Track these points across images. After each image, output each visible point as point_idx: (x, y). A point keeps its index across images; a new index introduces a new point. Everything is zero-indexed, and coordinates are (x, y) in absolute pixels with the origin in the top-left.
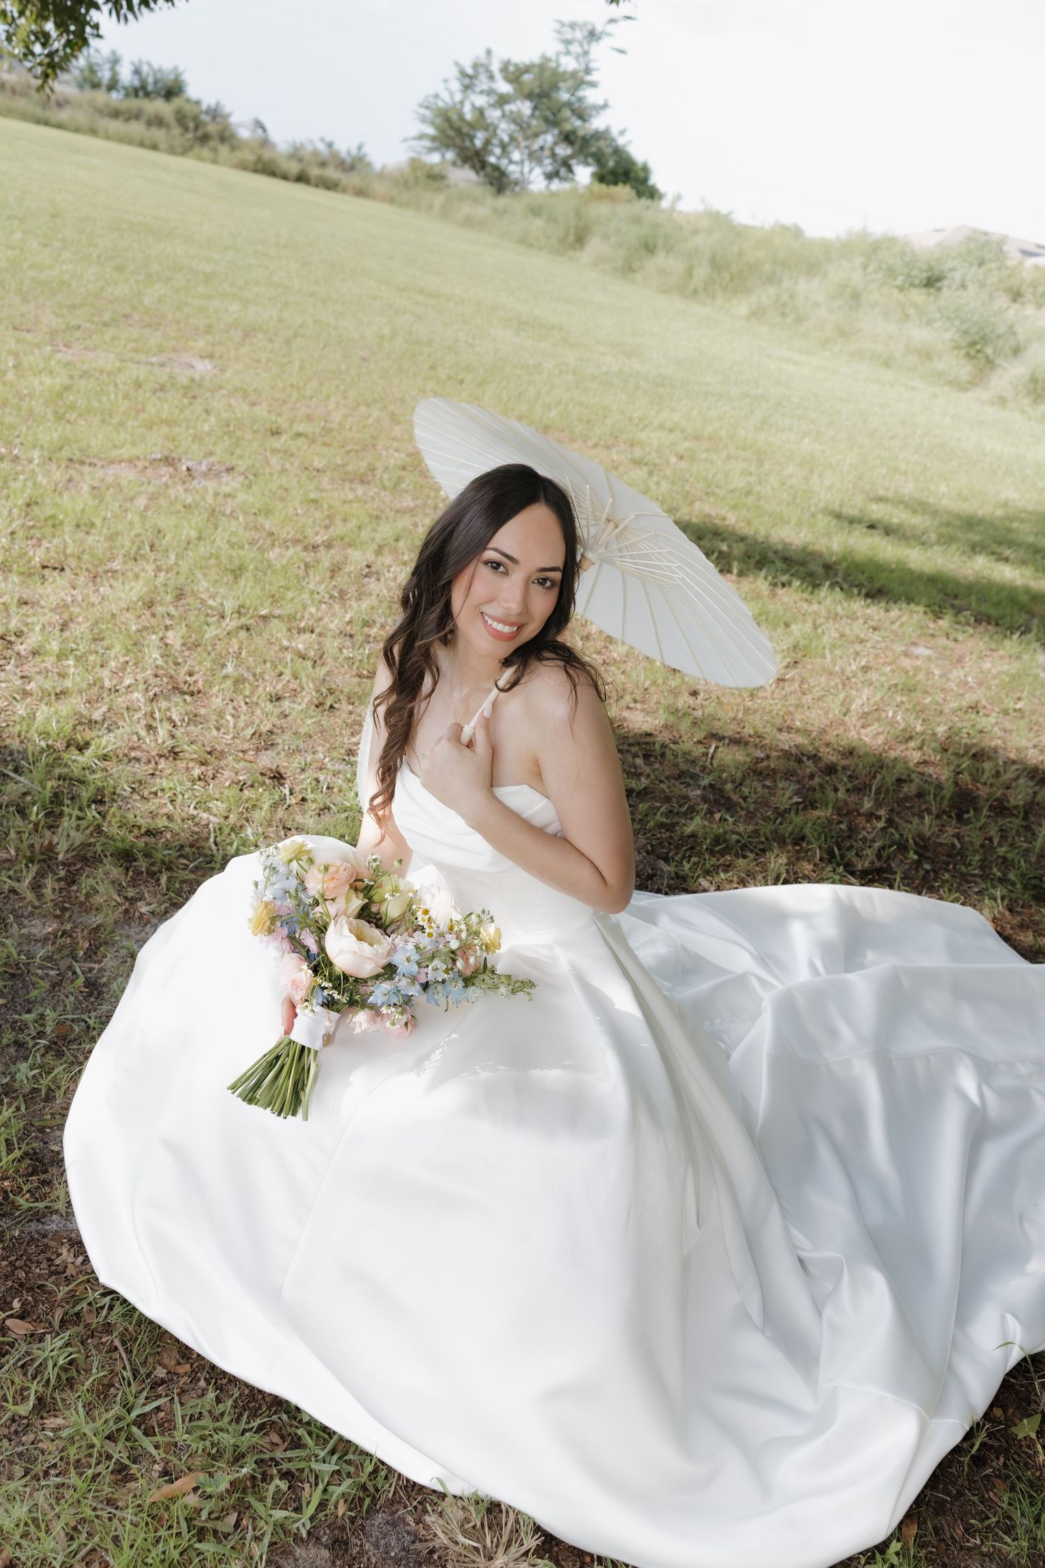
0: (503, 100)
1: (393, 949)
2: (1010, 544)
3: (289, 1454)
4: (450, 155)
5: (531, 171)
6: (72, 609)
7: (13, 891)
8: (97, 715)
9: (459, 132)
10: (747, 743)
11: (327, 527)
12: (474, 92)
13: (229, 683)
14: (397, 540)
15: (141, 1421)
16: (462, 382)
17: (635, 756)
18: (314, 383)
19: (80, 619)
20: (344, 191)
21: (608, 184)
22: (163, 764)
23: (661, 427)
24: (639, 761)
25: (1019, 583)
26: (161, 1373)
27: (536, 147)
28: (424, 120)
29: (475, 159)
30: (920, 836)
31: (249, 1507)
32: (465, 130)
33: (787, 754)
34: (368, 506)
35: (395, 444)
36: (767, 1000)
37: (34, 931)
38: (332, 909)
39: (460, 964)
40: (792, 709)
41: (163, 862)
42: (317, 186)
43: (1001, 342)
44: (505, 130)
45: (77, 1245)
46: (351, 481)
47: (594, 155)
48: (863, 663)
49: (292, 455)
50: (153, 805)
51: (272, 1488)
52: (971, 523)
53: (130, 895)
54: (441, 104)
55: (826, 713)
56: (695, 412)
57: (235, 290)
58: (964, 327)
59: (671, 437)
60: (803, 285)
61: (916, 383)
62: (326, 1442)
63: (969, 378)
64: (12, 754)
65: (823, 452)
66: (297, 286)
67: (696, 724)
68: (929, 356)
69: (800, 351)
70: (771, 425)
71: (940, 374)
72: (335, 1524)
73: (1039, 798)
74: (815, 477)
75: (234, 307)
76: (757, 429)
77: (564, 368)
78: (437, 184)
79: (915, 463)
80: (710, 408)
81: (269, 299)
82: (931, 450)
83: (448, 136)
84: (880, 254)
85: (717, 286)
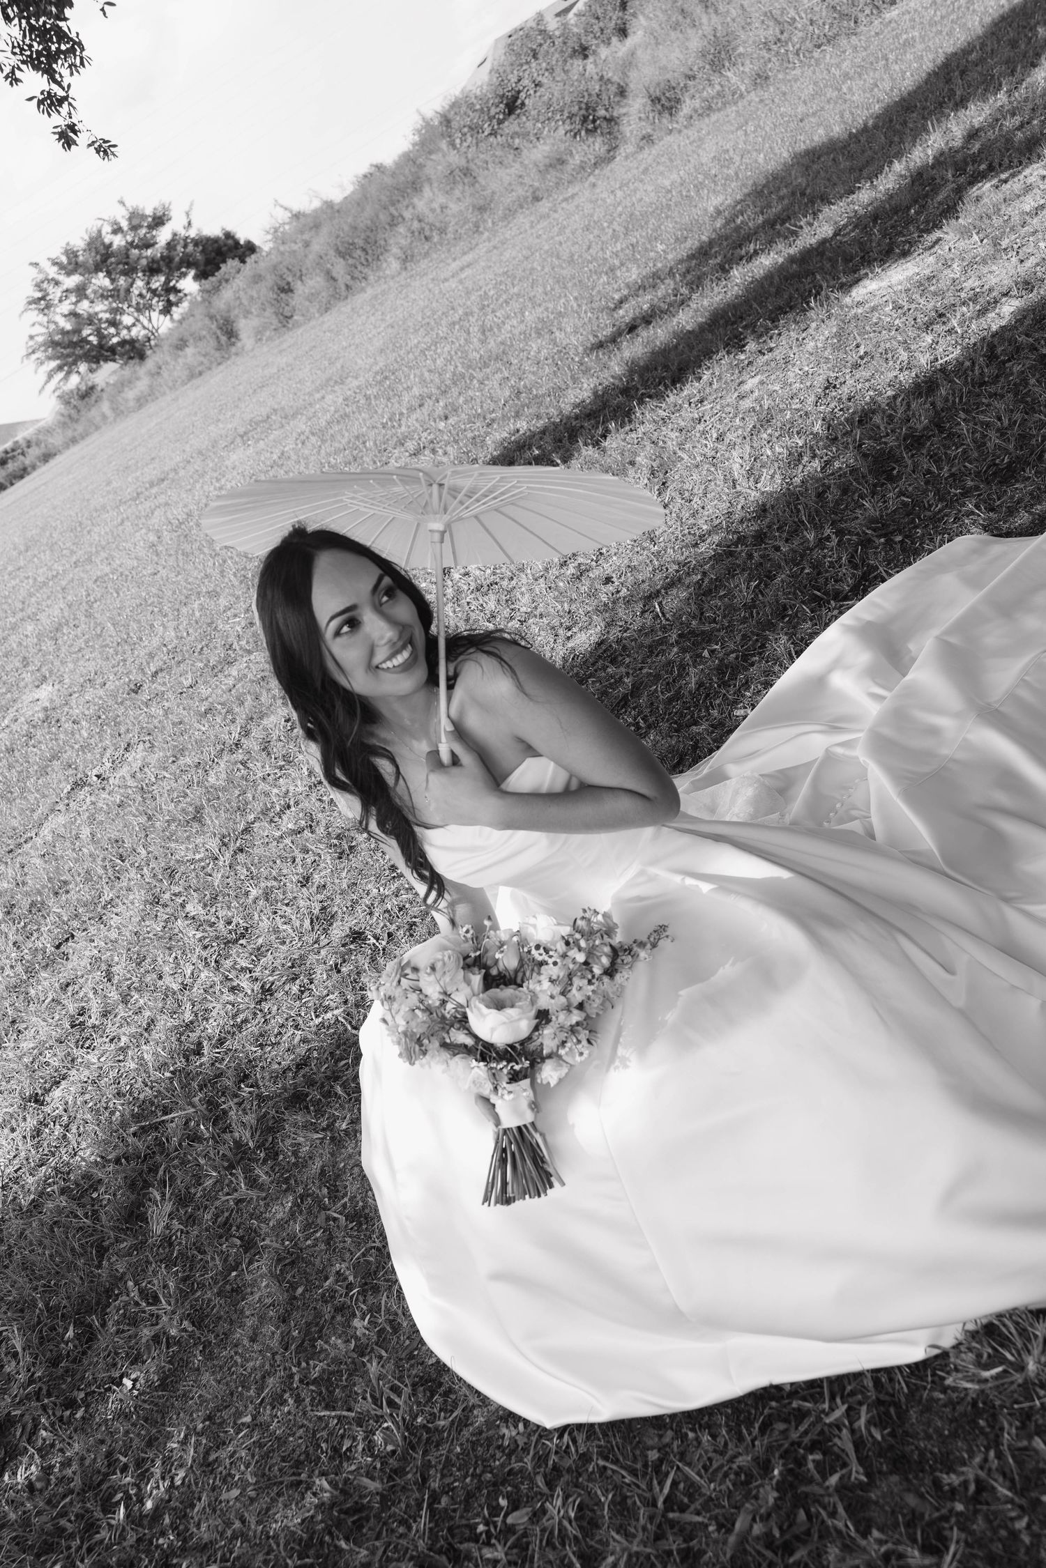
0: (80, 291)
1: (533, 996)
2: (748, 238)
3: (802, 1429)
4: (83, 367)
5: (150, 320)
6: (104, 957)
7: (239, 1202)
8: (188, 1017)
9: (72, 345)
10: (680, 579)
11: (233, 721)
12: (55, 306)
13: (262, 903)
15: (670, 1504)
17: (604, 668)
18: (134, 626)
19: (116, 960)
20: (34, 467)
21: (213, 275)
22: (266, 1006)
23: (411, 409)
24: (611, 669)
26: (653, 1455)
27: (136, 299)
28: (40, 363)
29: (102, 353)
30: (873, 520)
31: (807, 1495)
32: (75, 339)
33: (717, 558)
36: (860, 754)
37: (279, 1216)
38: (460, 998)
40: (692, 521)
41: (328, 1078)
42: (12, 484)
43: (604, 96)
44: (101, 309)
45: (510, 1417)
46: (222, 671)
47: (182, 264)
48: (715, 435)
49: (163, 693)
50: (285, 1043)
51: (811, 1466)
52: (703, 253)
53: (325, 1124)
54: (40, 339)
55: (721, 500)
56: (426, 374)
57: (20, 615)
58: (566, 114)
59: (425, 410)
60: (421, 204)
61: (571, 191)
62: (822, 1394)
63: (606, 147)
64: (152, 1103)
65: (547, 309)
66: (60, 569)
67: (628, 602)
68: (562, 162)
69: (464, 254)
70: (491, 329)
71: (582, 167)
72: (883, 1450)
73: (939, 405)
74: (557, 334)
75: (30, 628)
76: (483, 342)
77: (303, 437)
78: (93, 398)
79: (622, 250)
80: (434, 361)
81: (48, 598)
82: (627, 229)
83: (68, 356)
84: (455, 124)
85: (360, 268)
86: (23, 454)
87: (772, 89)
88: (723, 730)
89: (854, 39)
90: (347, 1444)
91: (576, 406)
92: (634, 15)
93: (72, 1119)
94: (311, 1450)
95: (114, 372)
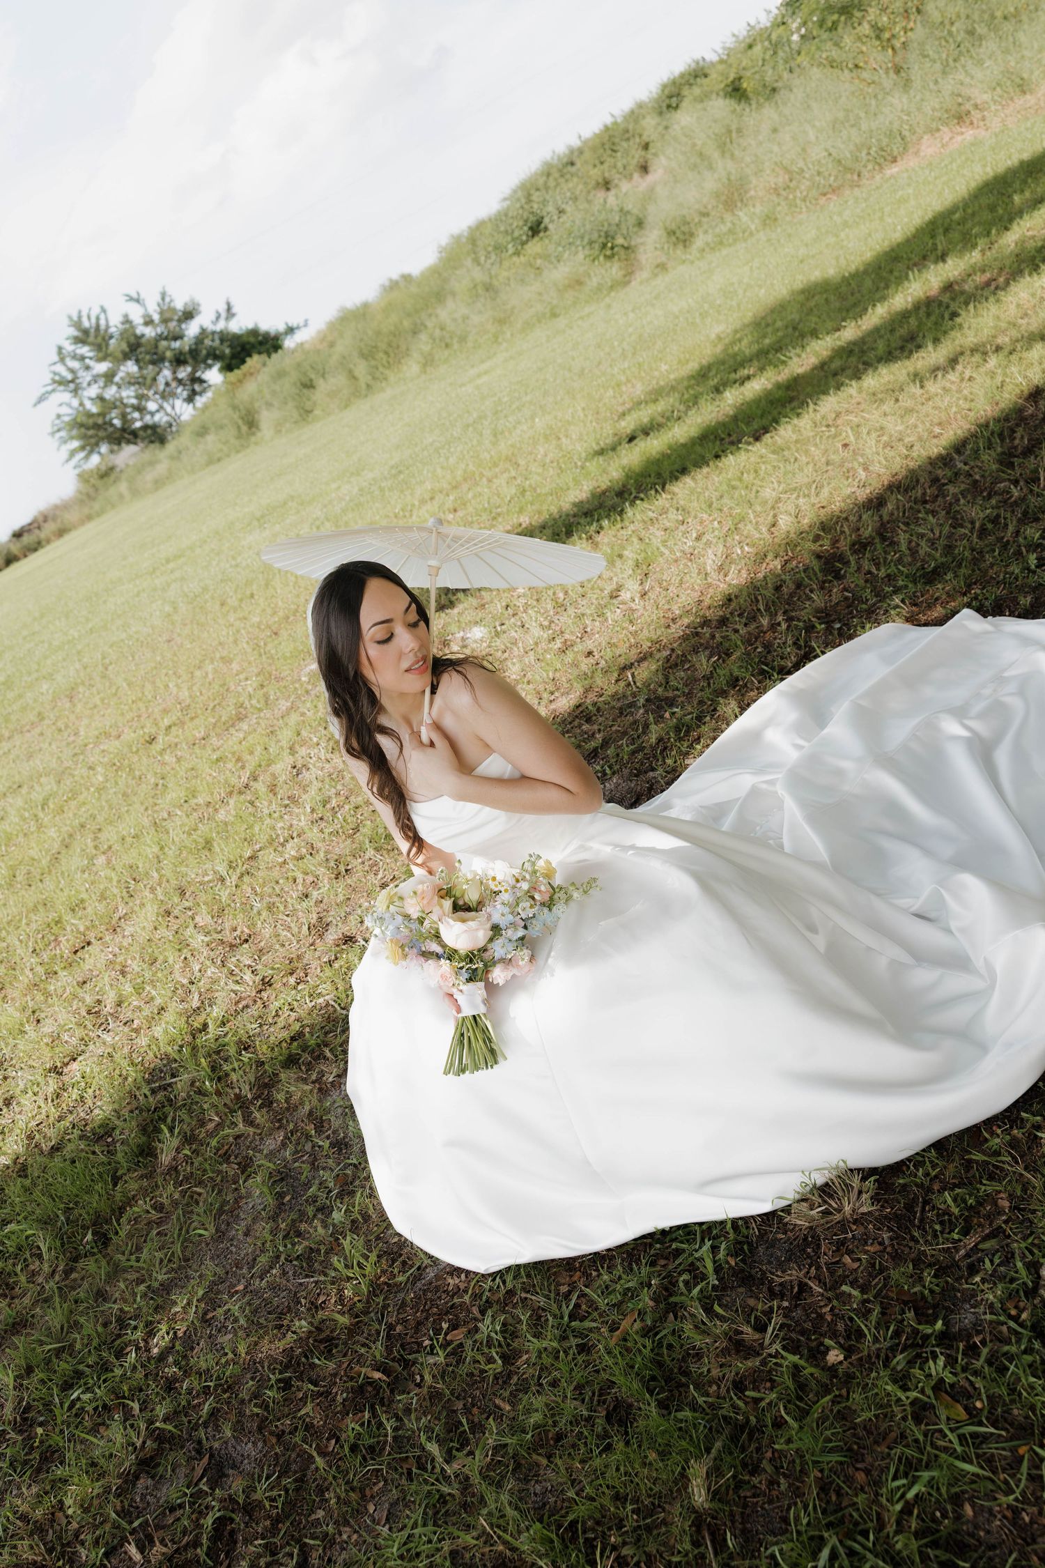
0: (109, 377)
1: (489, 916)
2: (742, 364)
3: (677, 1262)
4: (104, 448)
5: (173, 408)
6: (119, 960)
7: (237, 1137)
8: (195, 1003)
9: (97, 426)
10: (651, 654)
11: (243, 767)
12: (84, 389)
13: (264, 913)
14: (299, 734)
15: (572, 1317)
16: (252, 596)
17: (580, 726)
18: (149, 687)
19: (129, 962)
20: (48, 541)
21: (238, 368)
22: (264, 995)
23: (423, 502)
24: (585, 727)
25: (769, 386)
26: (564, 1289)
27: (161, 387)
28: (64, 441)
29: (126, 435)
30: (818, 611)
31: (676, 1304)
32: (100, 421)
33: (685, 638)
34: (259, 730)
35: (242, 677)
36: (781, 790)
37: (271, 1147)
38: (434, 917)
39: (537, 897)
40: (666, 607)
41: (318, 1045)
42: (25, 556)
43: (623, 226)
44: (129, 395)
45: (456, 1271)
46: (233, 725)
47: (208, 356)
48: (694, 535)
49: (176, 745)
50: (281, 1022)
51: (681, 1285)
52: (702, 375)
53: (314, 1077)
54: (67, 419)
55: (693, 589)
56: (439, 471)
57: (35, 675)
58: (586, 240)
59: (436, 503)
60: (443, 314)
61: (587, 310)
62: (695, 1240)
63: (623, 272)
64: (161, 1071)
65: (555, 418)
66: (76, 635)
67: (606, 672)
68: (579, 283)
69: (482, 362)
70: (502, 433)
71: (599, 288)
72: (735, 1272)
73: (886, 518)
74: (564, 440)
75: (45, 687)
76: (494, 444)
77: (318, 523)
78: (113, 477)
79: (629, 368)
80: (447, 459)
81: (64, 660)
82: (635, 348)
83: (91, 437)
84: (479, 243)
85: (381, 369)
86: (39, 528)
87: (779, 230)
88: (673, 775)
89: (857, 191)
90: (322, 1299)
91: (575, 505)
92: (655, 155)
93: (88, 1085)
94: (292, 1305)
95: (134, 455)
